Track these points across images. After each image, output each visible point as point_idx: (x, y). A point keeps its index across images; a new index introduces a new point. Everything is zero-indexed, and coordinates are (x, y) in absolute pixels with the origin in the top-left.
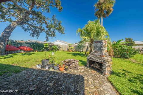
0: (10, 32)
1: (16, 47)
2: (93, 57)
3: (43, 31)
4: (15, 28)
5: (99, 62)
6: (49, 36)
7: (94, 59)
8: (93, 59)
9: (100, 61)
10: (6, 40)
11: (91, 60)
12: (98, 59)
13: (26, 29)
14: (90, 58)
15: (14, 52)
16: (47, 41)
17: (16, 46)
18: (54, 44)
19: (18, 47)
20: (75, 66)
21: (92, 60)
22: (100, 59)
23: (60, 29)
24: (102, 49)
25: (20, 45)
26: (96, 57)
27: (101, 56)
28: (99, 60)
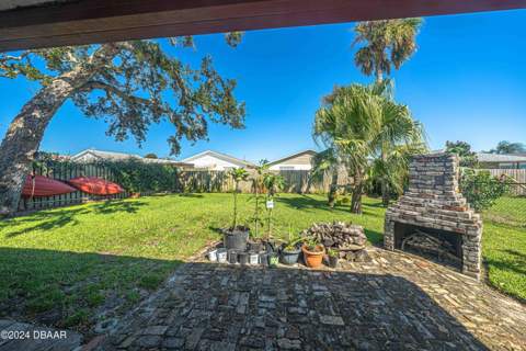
0: (44, 122)
1: (60, 180)
2: (415, 213)
3: (161, 119)
4: (61, 104)
5: (446, 228)
6: (184, 136)
7: (419, 218)
8: (415, 220)
9: (449, 226)
10: (29, 154)
11: (407, 225)
12: (441, 218)
13: (92, 109)
14: (403, 216)
15: (51, 201)
16: (173, 156)
17: (58, 177)
18: (192, 166)
19: (66, 182)
20: (355, 247)
21: (412, 222)
22: (448, 219)
23: (230, 110)
24: (448, 182)
25: (73, 172)
26: (431, 212)
27: (449, 208)
28: (445, 222)
